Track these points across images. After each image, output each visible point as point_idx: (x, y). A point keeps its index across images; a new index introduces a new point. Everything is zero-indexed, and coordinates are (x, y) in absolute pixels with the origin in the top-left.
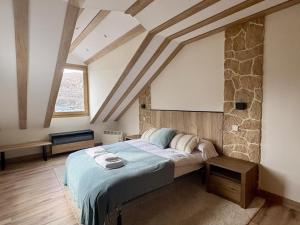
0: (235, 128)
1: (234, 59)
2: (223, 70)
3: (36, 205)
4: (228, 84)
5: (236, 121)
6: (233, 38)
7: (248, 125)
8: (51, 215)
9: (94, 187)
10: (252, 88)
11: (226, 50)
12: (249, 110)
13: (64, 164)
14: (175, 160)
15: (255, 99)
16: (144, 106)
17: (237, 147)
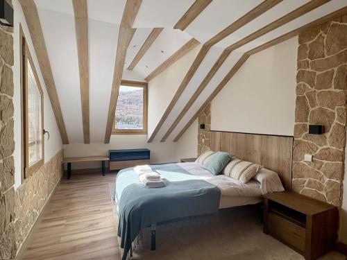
0: (308, 157)
1: (309, 70)
2: (295, 84)
3: (87, 213)
4: (301, 101)
5: (310, 150)
6: (308, 43)
7: (326, 155)
8: (97, 223)
9: (130, 201)
10: (332, 107)
11: (299, 58)
12: (328, 135)
13: (115, 181)
14: (223, 188)
15: (336, 121)
16: (203, 127)
17: (310, 183)
